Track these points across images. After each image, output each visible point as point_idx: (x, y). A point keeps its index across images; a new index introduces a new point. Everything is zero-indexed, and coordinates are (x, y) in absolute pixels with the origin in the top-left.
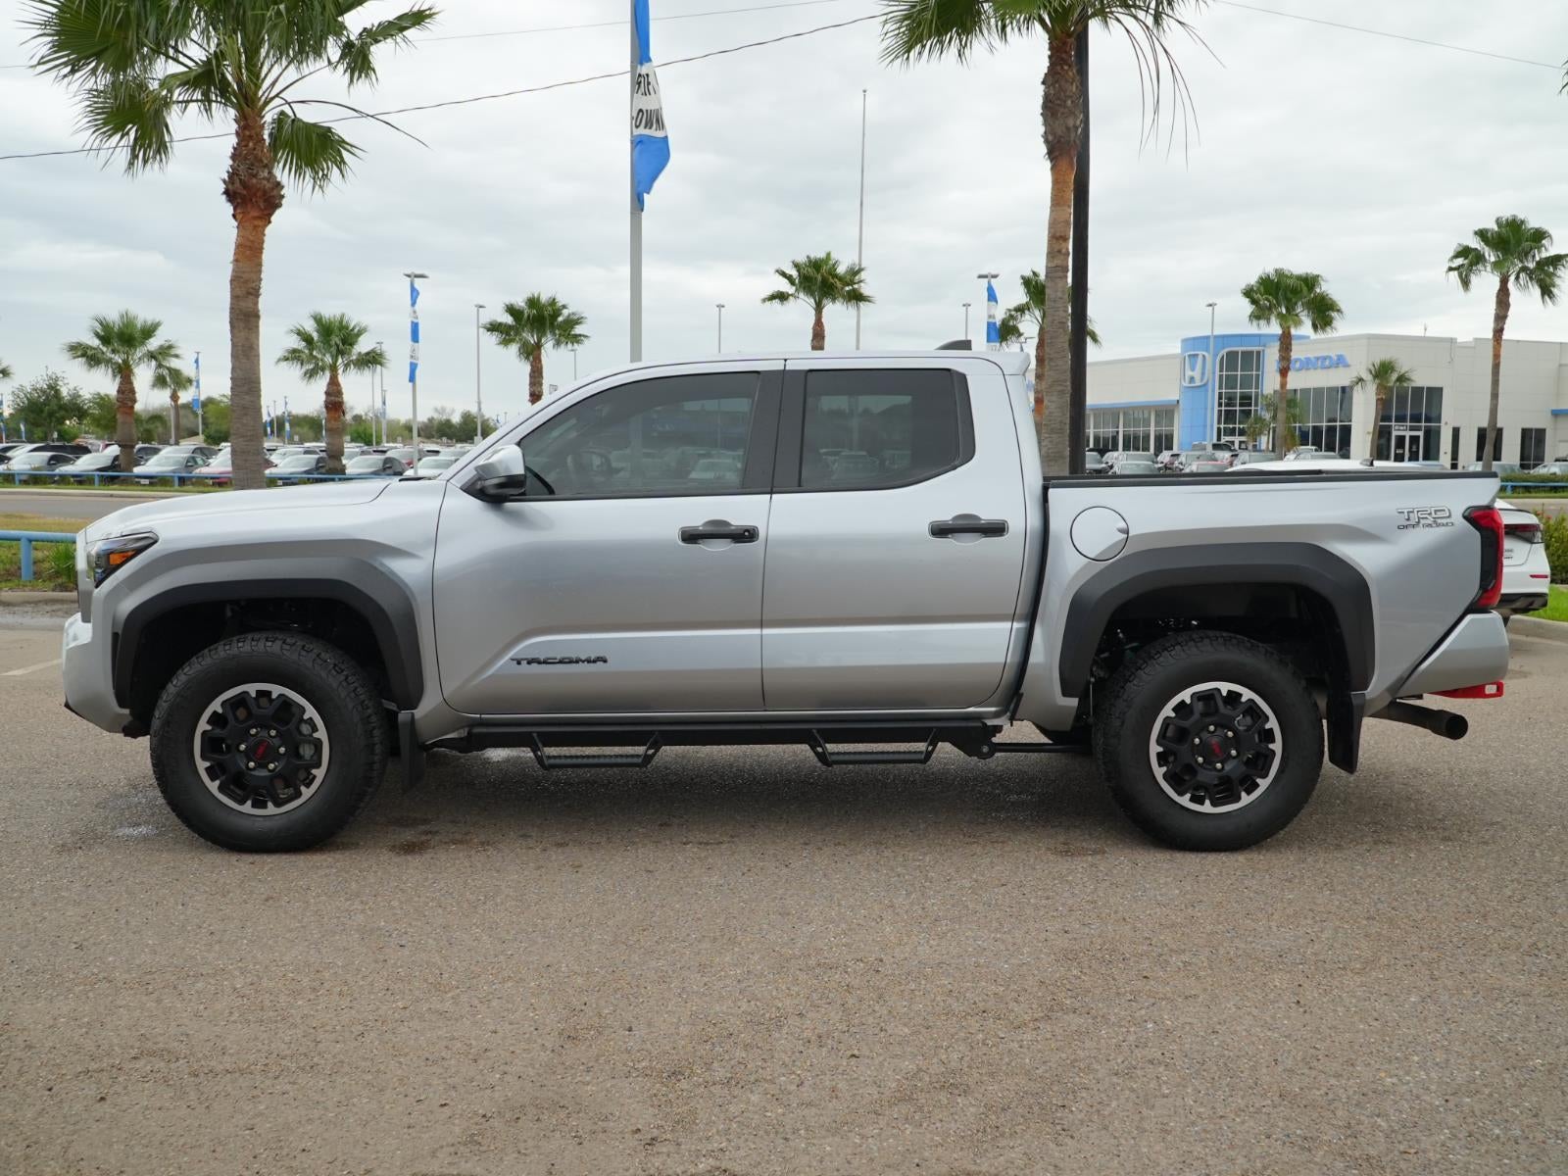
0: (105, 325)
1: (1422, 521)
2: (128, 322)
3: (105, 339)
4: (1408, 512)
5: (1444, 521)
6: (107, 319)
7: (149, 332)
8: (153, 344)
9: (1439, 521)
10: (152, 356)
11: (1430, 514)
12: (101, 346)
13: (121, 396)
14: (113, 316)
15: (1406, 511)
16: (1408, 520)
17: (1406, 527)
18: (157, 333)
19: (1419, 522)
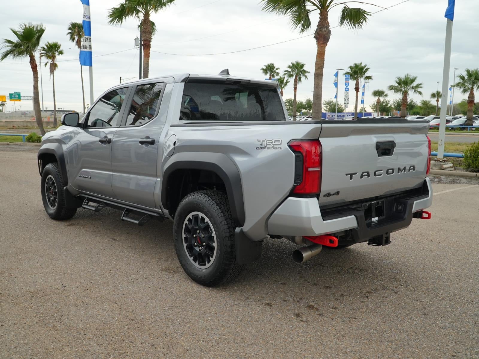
0: (400, 79)
1: (268, 146)
2: (407, 78)
3: (399, 84)
4: (262, 141)
5: (277, 146)
6: (401, 78)
7: (413, 81)
8: (415, 84)
9: (275, 146)
10: (413, 88)
11: (272, 143)
12: (398, 86)
13: (403, 101)
14: (403, 77)
15: (261, 140)
16: (261, 145)
17: (260, 148)
18: (416, 80)
19: (266, 147)
